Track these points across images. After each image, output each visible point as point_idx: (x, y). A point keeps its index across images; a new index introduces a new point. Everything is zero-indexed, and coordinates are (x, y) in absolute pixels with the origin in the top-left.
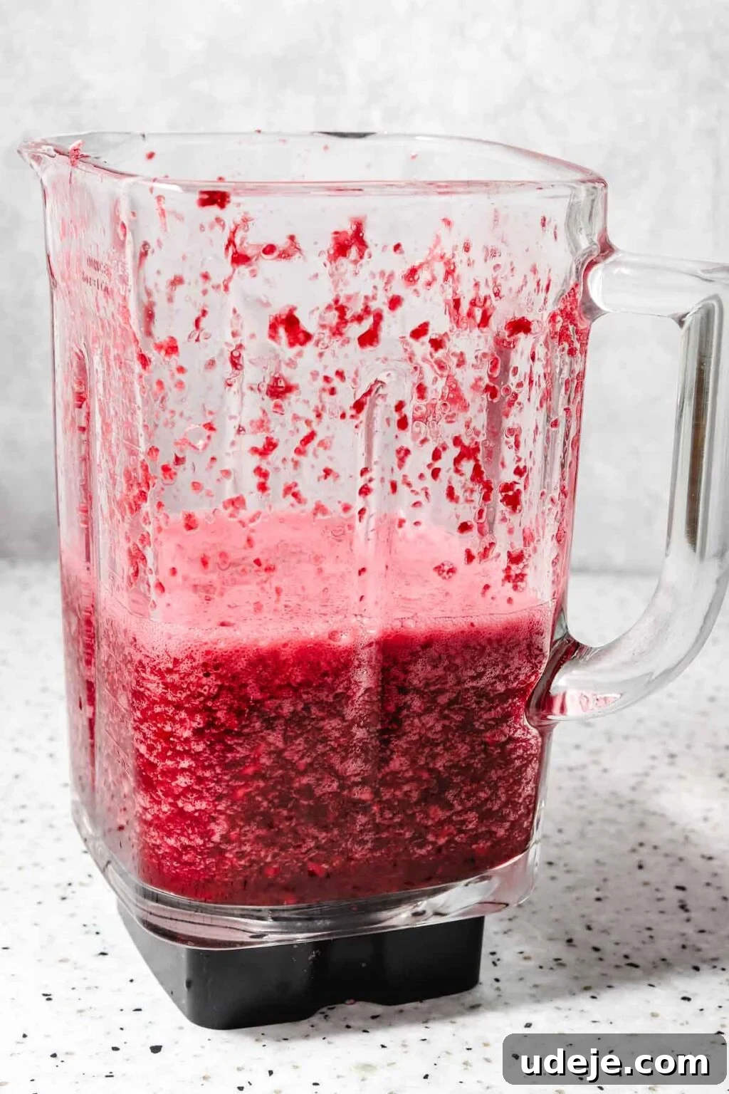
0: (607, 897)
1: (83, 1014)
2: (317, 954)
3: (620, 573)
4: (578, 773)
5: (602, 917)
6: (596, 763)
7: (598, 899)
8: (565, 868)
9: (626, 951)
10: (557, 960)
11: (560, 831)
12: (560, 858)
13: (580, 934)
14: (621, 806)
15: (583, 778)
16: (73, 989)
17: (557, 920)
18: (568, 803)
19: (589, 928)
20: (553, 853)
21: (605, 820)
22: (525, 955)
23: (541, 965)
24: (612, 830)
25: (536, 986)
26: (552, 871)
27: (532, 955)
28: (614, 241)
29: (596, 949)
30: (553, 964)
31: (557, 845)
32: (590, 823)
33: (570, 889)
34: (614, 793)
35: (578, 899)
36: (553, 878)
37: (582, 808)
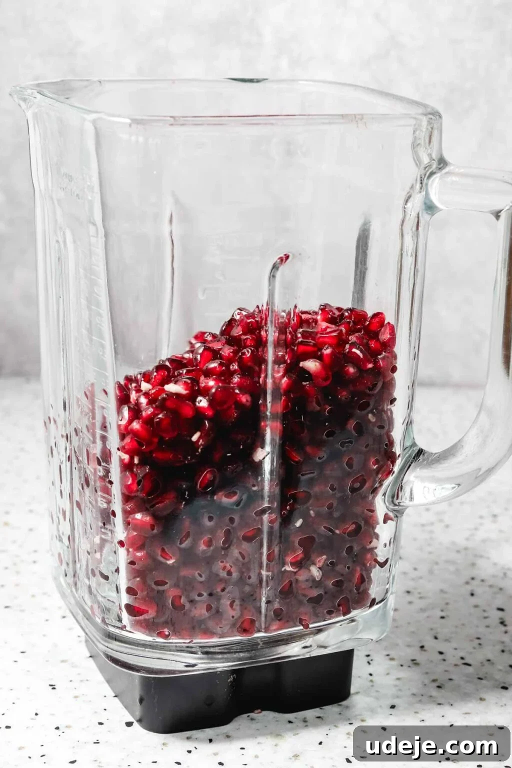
0: (448, 616)
1: (78, 699)
2: (234, 678)
3: (458, 386)
4: (429, 528)
5: (444, 630)
6: (441, 521)
7: (442, 618)
8: (419, 596)
9: (462, 654)
10: (413, 660)
11: (415, 569)
12: (415, 589)
13: (429, 642)
14: (458, 552)
15: (431, 532)
16: (71, 681)
17: (413, 632)
18: (421, 549)
19: (436, 638)
20: (410, 585)
21: (447, 562)
22: (391, 657)
23: (402, 664)
24: (452, 568)
25: (398, 679)
26: (409, 598)
27: (395, 657)
28: (447, 157)
29: (441, 653)
30: (410, 663)
31: (413, 579)
32: (437, 563)
33: (422, 610)
34: (454, 543)
35: (428, 617)
36: (410, 603)
37: (430, 553)
